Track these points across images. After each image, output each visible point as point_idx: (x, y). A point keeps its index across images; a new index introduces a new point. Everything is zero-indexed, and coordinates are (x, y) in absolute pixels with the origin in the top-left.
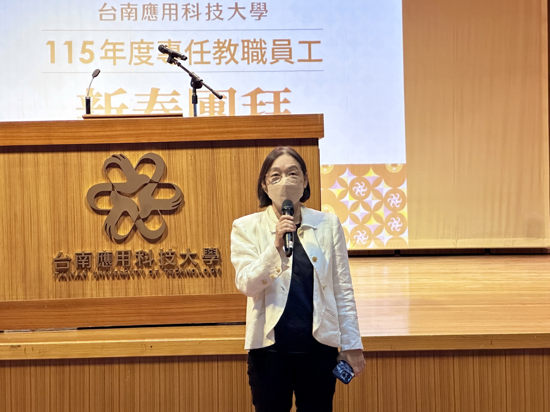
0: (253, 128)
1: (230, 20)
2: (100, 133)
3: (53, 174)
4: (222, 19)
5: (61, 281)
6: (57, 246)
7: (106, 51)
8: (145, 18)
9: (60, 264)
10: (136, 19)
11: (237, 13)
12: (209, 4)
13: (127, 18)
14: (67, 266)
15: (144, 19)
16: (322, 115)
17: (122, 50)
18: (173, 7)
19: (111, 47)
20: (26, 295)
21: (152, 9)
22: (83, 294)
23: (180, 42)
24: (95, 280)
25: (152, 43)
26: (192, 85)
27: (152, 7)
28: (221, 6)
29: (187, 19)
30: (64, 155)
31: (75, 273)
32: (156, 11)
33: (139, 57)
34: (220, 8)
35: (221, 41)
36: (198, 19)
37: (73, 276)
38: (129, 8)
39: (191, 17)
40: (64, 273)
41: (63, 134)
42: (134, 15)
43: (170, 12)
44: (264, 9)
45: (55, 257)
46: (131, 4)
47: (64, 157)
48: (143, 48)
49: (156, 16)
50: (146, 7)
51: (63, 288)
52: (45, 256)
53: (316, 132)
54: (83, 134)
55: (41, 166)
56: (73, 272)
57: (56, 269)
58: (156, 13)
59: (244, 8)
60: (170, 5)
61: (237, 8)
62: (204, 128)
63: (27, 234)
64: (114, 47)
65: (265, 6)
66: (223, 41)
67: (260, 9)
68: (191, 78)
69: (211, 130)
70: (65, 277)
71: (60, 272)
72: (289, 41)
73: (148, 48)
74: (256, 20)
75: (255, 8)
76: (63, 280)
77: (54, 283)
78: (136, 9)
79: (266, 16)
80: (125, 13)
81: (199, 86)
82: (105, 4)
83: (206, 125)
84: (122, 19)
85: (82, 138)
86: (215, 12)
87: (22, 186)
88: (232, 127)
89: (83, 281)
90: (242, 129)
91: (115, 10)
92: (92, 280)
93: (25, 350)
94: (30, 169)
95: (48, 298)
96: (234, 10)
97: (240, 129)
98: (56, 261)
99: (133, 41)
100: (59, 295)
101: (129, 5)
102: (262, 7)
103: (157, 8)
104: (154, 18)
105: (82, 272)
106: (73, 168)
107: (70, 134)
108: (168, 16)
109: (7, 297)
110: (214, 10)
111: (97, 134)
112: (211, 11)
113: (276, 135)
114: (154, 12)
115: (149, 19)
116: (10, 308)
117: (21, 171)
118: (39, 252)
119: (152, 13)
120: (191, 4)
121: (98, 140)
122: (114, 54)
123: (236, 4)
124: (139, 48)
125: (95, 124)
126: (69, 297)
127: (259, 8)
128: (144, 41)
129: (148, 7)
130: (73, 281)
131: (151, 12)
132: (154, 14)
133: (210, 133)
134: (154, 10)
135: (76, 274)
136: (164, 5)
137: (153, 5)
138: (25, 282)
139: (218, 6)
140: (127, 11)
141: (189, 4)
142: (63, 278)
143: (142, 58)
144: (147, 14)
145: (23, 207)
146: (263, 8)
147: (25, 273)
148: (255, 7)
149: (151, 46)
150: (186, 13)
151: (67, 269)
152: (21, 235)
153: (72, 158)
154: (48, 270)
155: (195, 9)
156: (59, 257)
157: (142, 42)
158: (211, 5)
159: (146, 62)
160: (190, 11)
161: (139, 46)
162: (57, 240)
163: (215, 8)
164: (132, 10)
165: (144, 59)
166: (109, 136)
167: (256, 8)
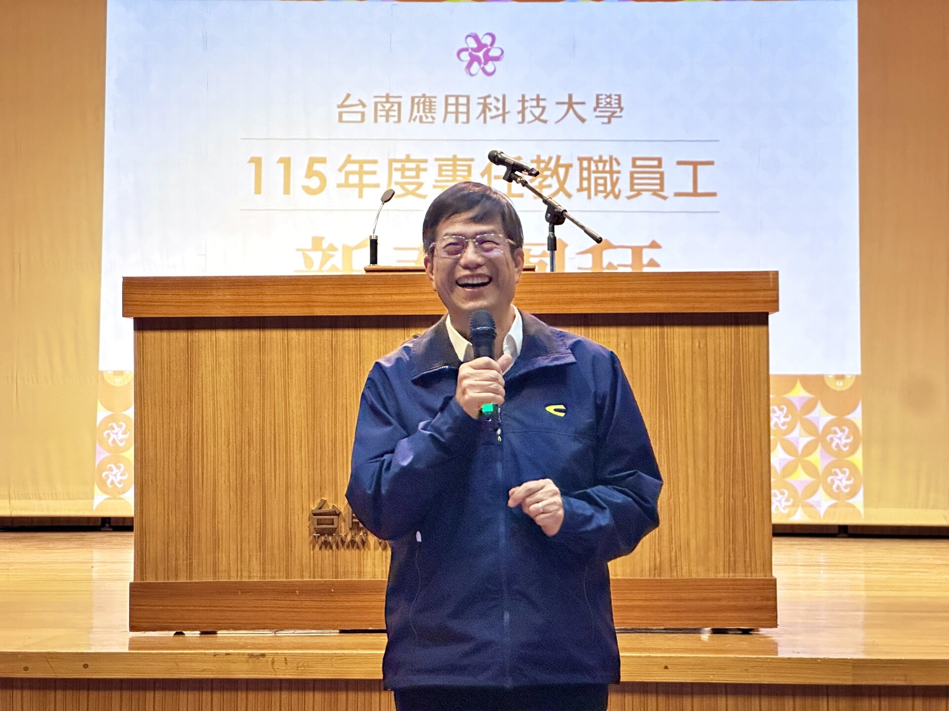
0: (658, 294)
1: (558, 124)
2: (394, 297)
3: (313, 367)
4: (545, 122)
5: (323, 549)
6: (317, 490)
7: (348, 174)
8: (414, 120)
9: (321, 519)
10: (399, 121)
11: (571, 111)
12: (523, 96)
13: (384, 119)
14: (333, 524)
15: (412, 121)
16: (776, 273)
17: (374, 173)
18: (463, 100)
19: (355, 167)
20: (264, 572)
21: (427, 104)
22: (360, 573)
23: (472, 160)
24: (380, 549)
25: (425, 161)
26: (547, 220)
27: (427, 100)
28: (544, 100)
29: (485, 121)
30: (332, 334)
31: (346, 536)
32: (433, 107)
33: (402, 185)
34: (542, 103)
35: (542, 158)
36: (504, 121)
37: (343, 542)
38: (387, 102)
39: (492, 118)
40: (329, 535)
41: (332, 298)
42: (396, 113)
43: (457, 109)
44: (617, 106)
45: (314, 507)
46: (391, 95)
47: (332, 337)
48: (410, 169)
49: (433, 115)
50: (416, 100)
51: (326, 561)
52: (297, 506)
53: (765, 302)
54: (366, 298)
55: (294, 353)
56: (343, 535)
57: (315, 528)
58: (433, 111)
59: (583, 103)
60: (457, 97)
61: (570, 104)
62: (573, 292)
63: (268, 466)
64: (361, 167)
65: (619, 99)
66: (547, 159)
67: (611, 105)
68: (545, 207)
69: (585, 295)
70: (329, 542)
71: (322, 534)
72: (660, 160)
73: (418, 170)
74: (603, 123)
75: (602, 103)
76: (326, 548)
77: (312, 552)
78: (399, 104)
79: (620, 117)
80: (381, 110)
81: (560, 221)
82: (348, 96)
83: (576, 287)
84: (376, 121)
85: (364, 304)
86: (534, 110)
87: (263, 385)
88: (621, 291)
89: (360, 550)
90: (639, 294)
91: (364, 106)
92: (375, 549)
93: (273, 662)
94: (275, 357)
95: (302, 576)
96: (566, 107)
97: (635, 294)
98: (315, 514)
99: (392, 157)
100: (319, 574)
101: (388, 96)
102: (613, 102)
103: (435, 102)
104: (430, 120)
105: (359, 534)
106: (347, 356)
107: (343, 299)
108: (454, 115)
109: (233, 574)
110: (532, 107)
111: (388, 298)
112: (527, 107)
113: (696, 305)
114: (430, 109)
115: (421, 121)
116: (238, 592)
117: (260, 361)
118: (287, 497)
119: (427, 111)
120: (493, 96)
121: (390, 309)
122: (361, 179)
123: (570, 96)
124: (403, 170)
125: (385, 282)
126: (337, 577)
127: (610, 103)
128: (412, 157)
129: (420, 100)
130: (342, 550)
131: (424, 109)
132: (430, 112)
133: (582, 301)
134: (430, 106)
135: (349, 538)
136: (447, 97)
137: (429, 97)
138: (264, 549)
139: (538, 99)
140: (384, 107)
141: (489, 96)
142: (326, 544)
143: (407, 186)
144: (418, 111)
145: (264, 420)
146: (615, 104)
147: (264, 533)
148: (603, 101)
149: (422, 165)
150: (484, 111)
151: (333, 528)
152: (258, 468)
153: (347, 339)
154: (303, 529)
155: (500, 105)
156: (320, 508)
157: (408, 159)
158: (527, 98)
159: (413, 193)
160: (491, 107)
161: (403, 166)
162: (317, 478)
163: (534, 103)
164: (392, 106)
165: (411, 188)
166: (409, 302)
167: (604, 103)
